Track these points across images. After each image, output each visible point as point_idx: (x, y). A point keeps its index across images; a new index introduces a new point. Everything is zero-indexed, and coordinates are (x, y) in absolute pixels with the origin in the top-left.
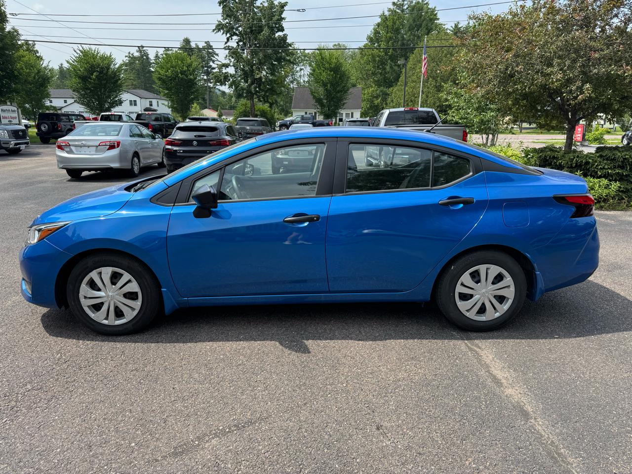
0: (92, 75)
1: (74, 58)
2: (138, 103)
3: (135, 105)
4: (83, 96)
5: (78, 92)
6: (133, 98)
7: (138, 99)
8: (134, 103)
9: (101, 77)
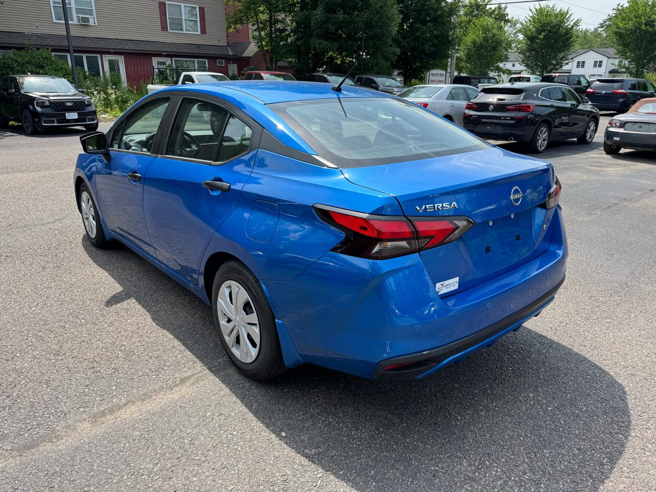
0: (540, 34)
1: (530, 18)
2: (604, 64)
3: (600, 66)
4: (528, 58)
5: (524, 54)
6: (599, 57)
7: (604, 59)
8: (598, 64)
9: (550, 36)
